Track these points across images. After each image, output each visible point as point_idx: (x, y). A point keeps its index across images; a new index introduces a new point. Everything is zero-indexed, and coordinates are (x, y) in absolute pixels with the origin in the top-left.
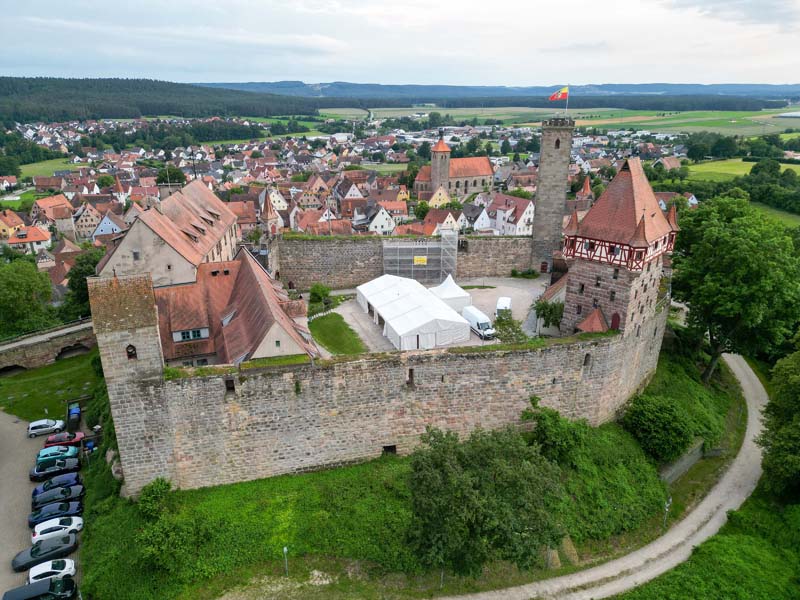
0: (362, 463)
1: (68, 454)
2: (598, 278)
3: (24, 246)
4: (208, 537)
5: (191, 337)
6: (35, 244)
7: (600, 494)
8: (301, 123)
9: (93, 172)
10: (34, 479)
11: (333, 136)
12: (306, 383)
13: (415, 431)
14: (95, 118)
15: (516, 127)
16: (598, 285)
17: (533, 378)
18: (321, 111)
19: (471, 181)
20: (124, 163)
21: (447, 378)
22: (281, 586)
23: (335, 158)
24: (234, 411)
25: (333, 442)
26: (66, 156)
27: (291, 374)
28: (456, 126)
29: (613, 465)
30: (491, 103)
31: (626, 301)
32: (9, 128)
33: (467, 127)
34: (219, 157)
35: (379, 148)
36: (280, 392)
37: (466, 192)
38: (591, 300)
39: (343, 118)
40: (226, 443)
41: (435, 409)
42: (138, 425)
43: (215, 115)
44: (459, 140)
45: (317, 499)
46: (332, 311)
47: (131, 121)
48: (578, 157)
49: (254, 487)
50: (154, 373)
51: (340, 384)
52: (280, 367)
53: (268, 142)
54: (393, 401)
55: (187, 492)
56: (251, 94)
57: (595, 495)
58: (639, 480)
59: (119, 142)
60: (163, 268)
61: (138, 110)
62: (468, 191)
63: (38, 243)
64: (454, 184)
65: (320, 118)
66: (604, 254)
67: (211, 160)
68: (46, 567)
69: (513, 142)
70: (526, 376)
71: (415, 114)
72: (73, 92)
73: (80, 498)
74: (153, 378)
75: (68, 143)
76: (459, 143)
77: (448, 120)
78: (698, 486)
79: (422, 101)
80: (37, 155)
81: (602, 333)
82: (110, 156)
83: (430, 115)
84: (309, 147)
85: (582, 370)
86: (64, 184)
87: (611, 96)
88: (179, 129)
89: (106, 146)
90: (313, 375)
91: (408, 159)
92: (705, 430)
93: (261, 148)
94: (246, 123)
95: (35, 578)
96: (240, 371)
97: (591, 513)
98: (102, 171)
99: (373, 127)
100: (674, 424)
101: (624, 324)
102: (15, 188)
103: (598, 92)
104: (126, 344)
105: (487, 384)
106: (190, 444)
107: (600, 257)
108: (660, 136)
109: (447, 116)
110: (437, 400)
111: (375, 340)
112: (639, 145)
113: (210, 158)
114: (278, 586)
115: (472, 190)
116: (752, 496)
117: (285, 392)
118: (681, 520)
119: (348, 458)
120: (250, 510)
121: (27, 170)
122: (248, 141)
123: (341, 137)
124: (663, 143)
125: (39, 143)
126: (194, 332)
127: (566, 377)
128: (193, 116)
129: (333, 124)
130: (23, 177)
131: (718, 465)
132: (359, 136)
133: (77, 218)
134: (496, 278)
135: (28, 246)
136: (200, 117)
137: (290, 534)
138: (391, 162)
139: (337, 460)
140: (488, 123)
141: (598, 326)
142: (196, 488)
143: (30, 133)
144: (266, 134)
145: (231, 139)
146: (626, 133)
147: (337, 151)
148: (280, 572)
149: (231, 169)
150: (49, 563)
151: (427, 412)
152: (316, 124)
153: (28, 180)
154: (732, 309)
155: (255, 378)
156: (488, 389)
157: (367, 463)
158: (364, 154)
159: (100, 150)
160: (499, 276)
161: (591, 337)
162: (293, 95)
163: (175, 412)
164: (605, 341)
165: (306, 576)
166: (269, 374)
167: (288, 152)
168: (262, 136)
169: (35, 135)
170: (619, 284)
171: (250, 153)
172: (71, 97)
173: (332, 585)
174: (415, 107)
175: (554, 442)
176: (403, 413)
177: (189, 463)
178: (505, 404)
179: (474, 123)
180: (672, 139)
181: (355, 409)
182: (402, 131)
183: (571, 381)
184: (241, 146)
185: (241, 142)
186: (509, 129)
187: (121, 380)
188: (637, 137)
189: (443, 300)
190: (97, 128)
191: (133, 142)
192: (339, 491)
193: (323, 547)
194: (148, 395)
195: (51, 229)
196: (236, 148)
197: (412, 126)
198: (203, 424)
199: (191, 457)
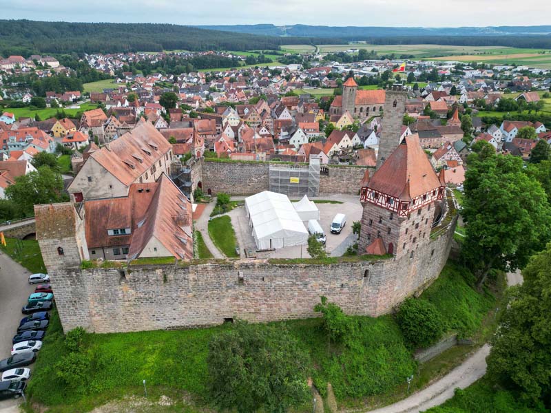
0: (211, 328)
1: (47, 298)
2: (381, 218)
3: (71, 144)
4: (102, 367)
5: (120, 233)
6: (78, 143)
7: (361, 367)
8: (266, 56)
9: (127, 91)
10: (24, 312)
11: (288, 66)
12: (171, 276)
13: (246, 310)
14: (134, 52)
15: (423, 61)
16: (380, 222)
17: (327, 283)
18: (283, 47)
19: (371, 108)
20: (147, 84)
21: (266, 279)
22: (140, 402)
23: (285, 82)
24: (125, 290)
25: (191, 313)
26: (113, 78)
27: (161, 270)
28: (378, 59)
29: (376, 347)
30: (408, 41)
31: (398, 236)
32: (81, 58)
33: (386, 61)
34: (208, 81)
35: (317, 76)
36: (154, 280)
37: (367, 115)
38: (376, 231)
39: (297, 52)
40: (122, 308)
41: (259, 298)
42: (67, 294)
43: (210, 49)
44: (377, 71)
45: (174, 349)
46: (226, 214)
47: (156, 53)
48: (464, 87)
49: (140, 336)
50: (75, 264)
51: (194, 278)
52: (154, 265)
53: (242, 70)
54: (230, 291)
55: (98, 335)
56: (236, 34)
57: (358, 367)
58: (395, 360)
59: (146, 68)
60: (107, 187)
61: (161, 46)
62: (369, 115)
63: (80, 142)
64: (358, 109)
65: (280, 52)
66: (384, 202)
67: (202, 83)
68: (12, 372)
69: (417, 73)
70: (321, 282)
71: (350, 50)
72: (121, 33)
73: (45, 329)
74: (74, 267)
75: (115, 68)
76: (376, 73)
77: (373, 55)
78: (444, 366)
79: (357, 39)
80: (96, 77)
81: (379, 256)
82: (140, 78)
83: (359, 52)
84: (269, 75)
85: (363, 280)
86: (108, 98)
87: (505, 37)
88: (185, 61)
89: (138, 71)
90: (175, 271)
91: (337, 86)
92: (462, 325)
93: (237, 75)
94: (230, 56)
95: (5, 378)
96: (129, 266)
97: (353, 379)
98: (133, 89)
99: (317, 60)
100: (426, 323)
101: (396, 251)
102: (79, 100)
103: (496, 33)
104: (56, 246)
105: (294, 284)
106: (100, 307)
107: (382, 204)
108: (536, 71)
109: (373, 52)
110: (260, 292)
111: (245, 239)
112: (516, 78)
113: (202, 82)
114: (139, 403)
115: (372, 114)
116: (483, 378)
117: (157, 280)
118: (421, 390)
119: (200, 323)
120: (132, 352)
121: (88, 87)
122: (230, 69)
123: (293, 68)
124: (537, 77)
125: (97, 68)
126: (121, 230)
127: (351, 284)
128: (196, 50)
129: (289, 57)
130: (84, 92)
131: (466, 351)
132: (306, 66)
133: (106, 126)
134: (348, 195)
135: (74, 144)
136: (200, 51)
137: (152, 371)
138: (324, 87)
139: (194, 324)
140: (403, 57)
141: (378, 250)
142: (105, 333)
143: (93, 61)
144: (242, 64)
145: (218, 67)
146: (508, 67)
147: (288, 78)
148: (143, 394)
149: (215, 91)
150: (14, 370)
151: (253, 299)
152: (278, 57)
153: (87, 94)
154: (492, 241)
155: (138, 271)
156: (294, 288)
157: (213, 327)
158: (306, 81)
159: (134, 74)
160: (350, 193)
161: (371, 258)
162: (266, 34)
163: (89, 287)
164: (379, 262)
165: (158, 398)
166: (147, 269)
167: (254, 78)
168: (240, 66)
169: (96, 63)
170: (393, 223)
171: (228, 78)
172: (120, 37)
173: (172, 406)
174: (351, 44)
175: (332, 330)
176: (237, 299)
177: (100, 318)
178: (307, 298)
179: (392, 57)
180: (545, 73)
181: (204, 294)
182: (337, 63)
183: (355, 287)
184: (224, 73)
185: (224, 70)
186: (417, 62)
187: (56, 267)
188: (517, 71)
189: (298, 212)
190: (134, 58)
191: (156, 68)
192: (188, 346)
193: (170, 381)
194: (72, 277)
195: (90, 133)
196: (220, 74)
197: (344, 58)
198: (107, 296)
199: (101, 315)
